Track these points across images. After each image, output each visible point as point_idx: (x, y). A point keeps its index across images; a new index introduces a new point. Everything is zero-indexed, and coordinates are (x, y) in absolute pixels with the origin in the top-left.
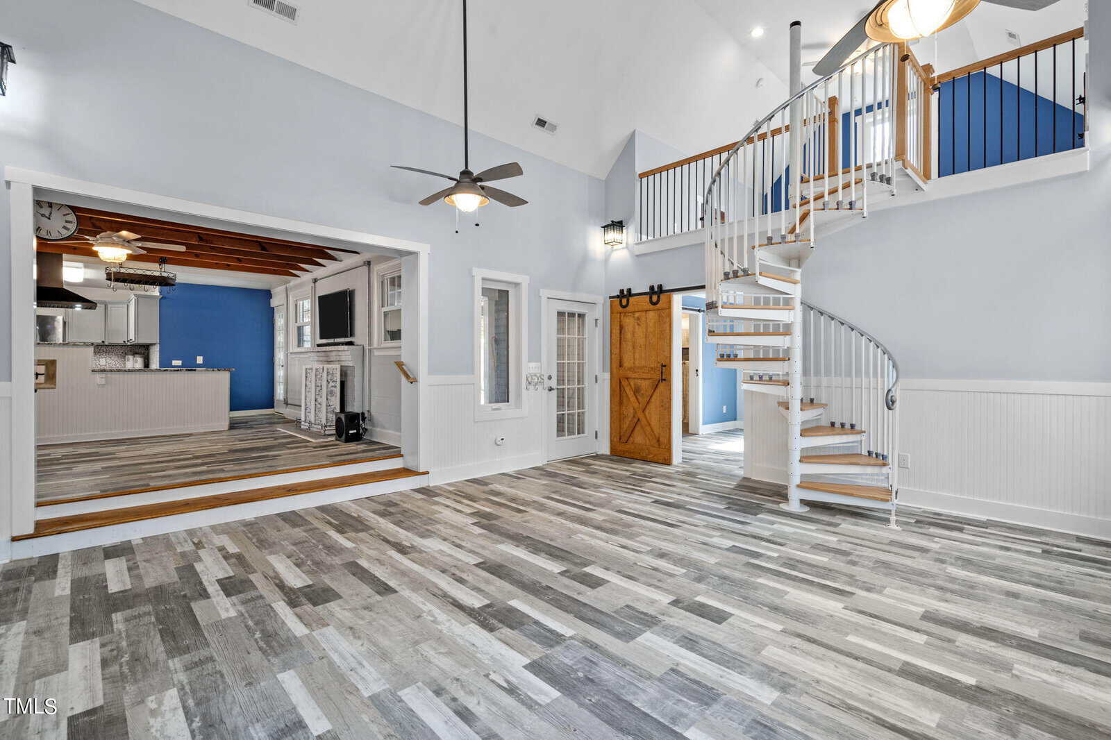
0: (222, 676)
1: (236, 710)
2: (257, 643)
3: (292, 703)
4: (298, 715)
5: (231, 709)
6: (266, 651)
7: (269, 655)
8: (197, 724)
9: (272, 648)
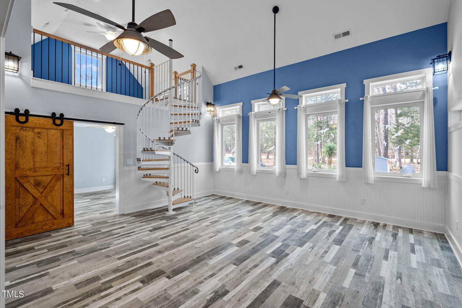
0: (363, 302)
1: (367, 289)
2: (341, 304)
3: (353, 279)
4: (354, 276)
5: (368, 290)
6: (342, 298)
7: (343, 296)
8: (380, 294)
9: (339, 298)
